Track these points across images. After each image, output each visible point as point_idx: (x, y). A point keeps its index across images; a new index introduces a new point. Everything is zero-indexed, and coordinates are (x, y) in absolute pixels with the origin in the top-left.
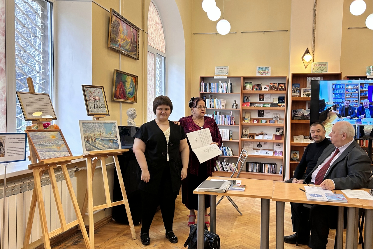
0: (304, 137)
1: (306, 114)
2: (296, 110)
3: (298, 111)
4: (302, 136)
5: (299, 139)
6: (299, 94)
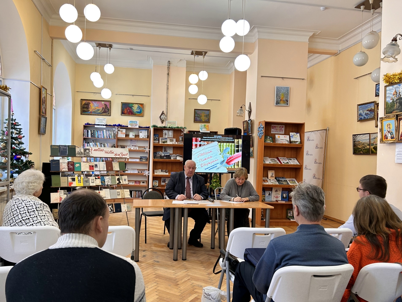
0: (162, 171)
1: (162, 155)
2: (156, 152)
3: (157, 153)
4: (160, 170)
5: (158, 172)
6: (158, 142)
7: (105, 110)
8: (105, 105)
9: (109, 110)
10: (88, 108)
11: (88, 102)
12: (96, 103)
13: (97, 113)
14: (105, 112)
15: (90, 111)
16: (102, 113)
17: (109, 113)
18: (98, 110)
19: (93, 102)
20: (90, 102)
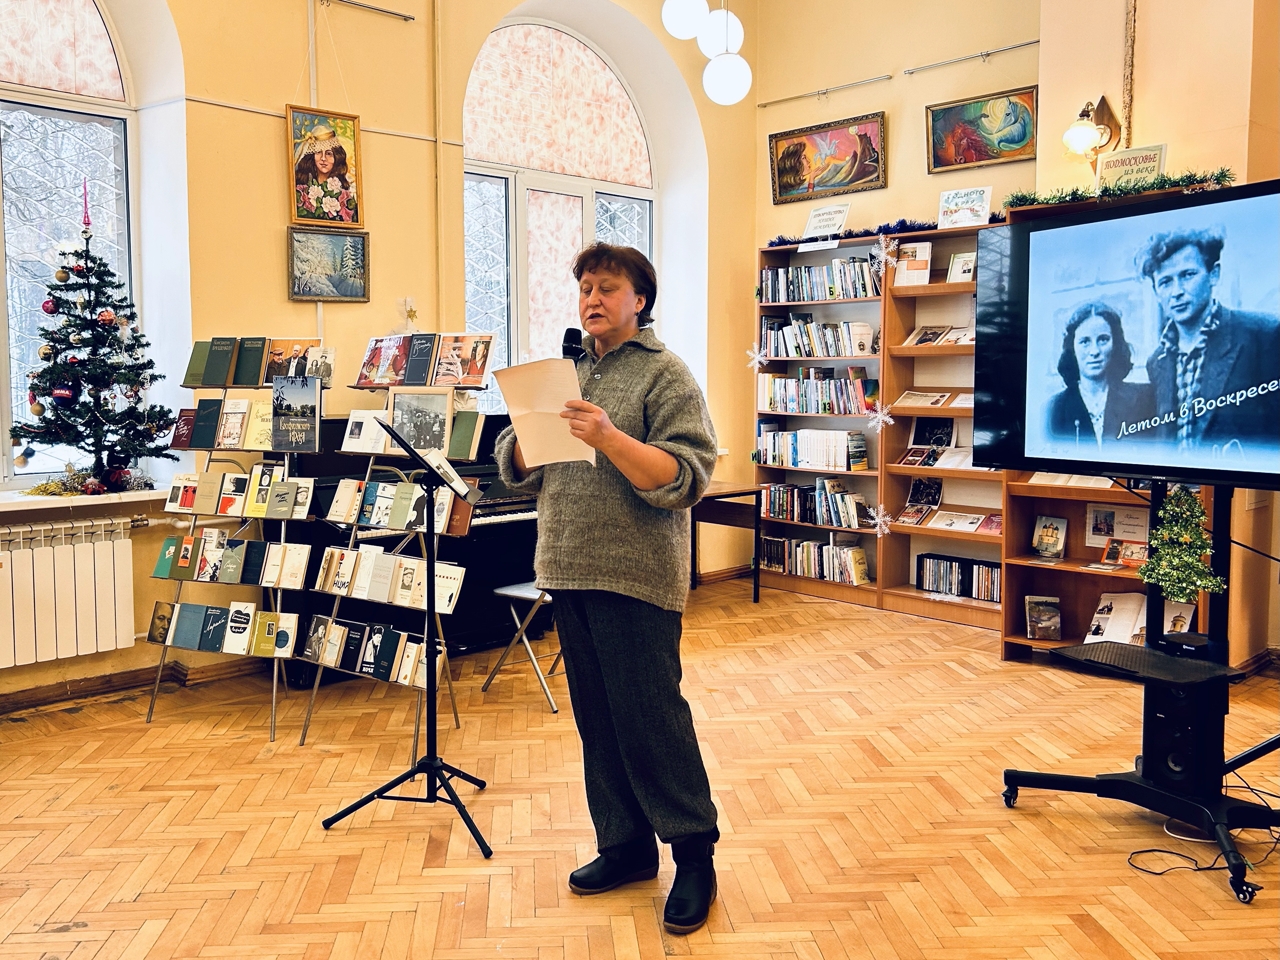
7: (861, 163)
8: (864, 138)
9: (877, 161)
10: (796, 170)
11: (796, 141)
12: (828, 141)
13: (832, 186)
14: (863, 173)
15: (806, 184)
16: (852, 181)
17: (878, 177)
18: (838, 170)
19: (817, 138)
20: (804, 139)
